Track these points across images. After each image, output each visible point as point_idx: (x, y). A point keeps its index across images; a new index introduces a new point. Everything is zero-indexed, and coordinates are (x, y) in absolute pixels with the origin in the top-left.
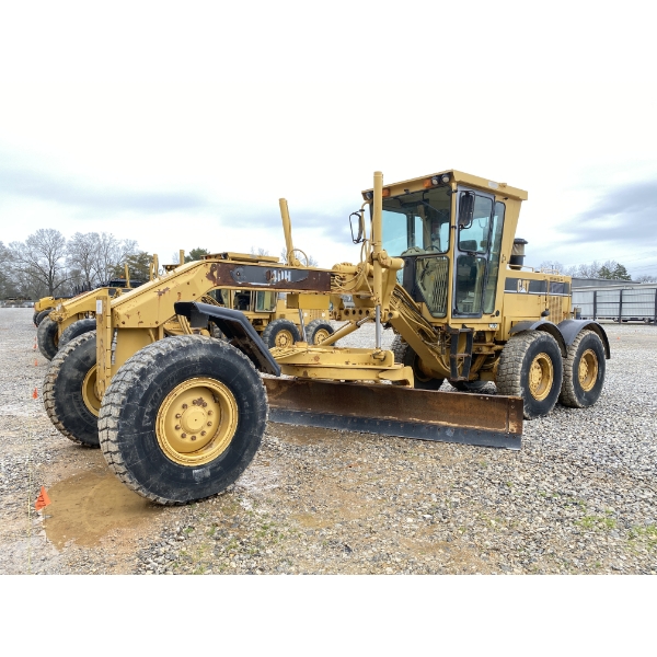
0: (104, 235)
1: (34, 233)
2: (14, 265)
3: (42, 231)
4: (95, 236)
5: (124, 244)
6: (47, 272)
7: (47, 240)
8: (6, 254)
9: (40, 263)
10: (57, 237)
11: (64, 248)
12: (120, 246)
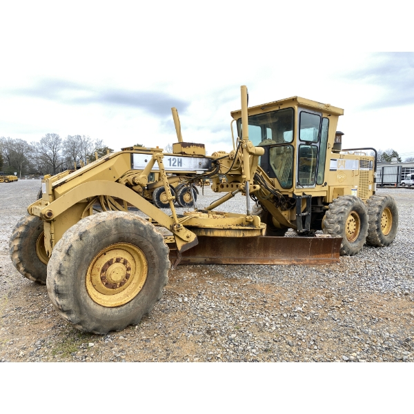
0: (84, 136)
1: (45, 136)
2: (33, 155)
3: (49, 135)
4: (79, 137)
5: (96, 141)
6: (52, 159)
7: (51, 140)
8: (29, 149)
9: (47, 153)
10: (57, 138)
11: (61, 144)
12: (94, 143)
